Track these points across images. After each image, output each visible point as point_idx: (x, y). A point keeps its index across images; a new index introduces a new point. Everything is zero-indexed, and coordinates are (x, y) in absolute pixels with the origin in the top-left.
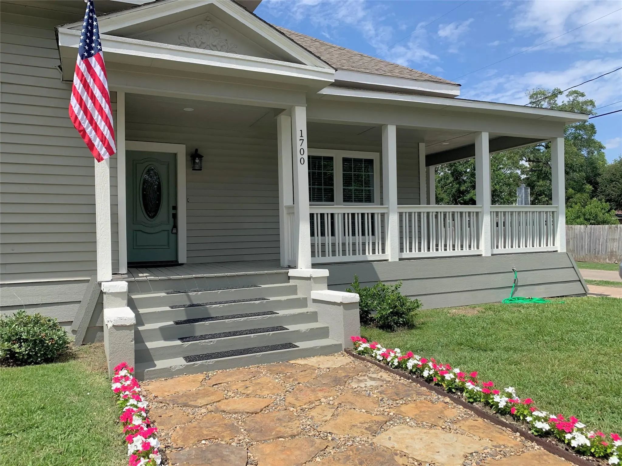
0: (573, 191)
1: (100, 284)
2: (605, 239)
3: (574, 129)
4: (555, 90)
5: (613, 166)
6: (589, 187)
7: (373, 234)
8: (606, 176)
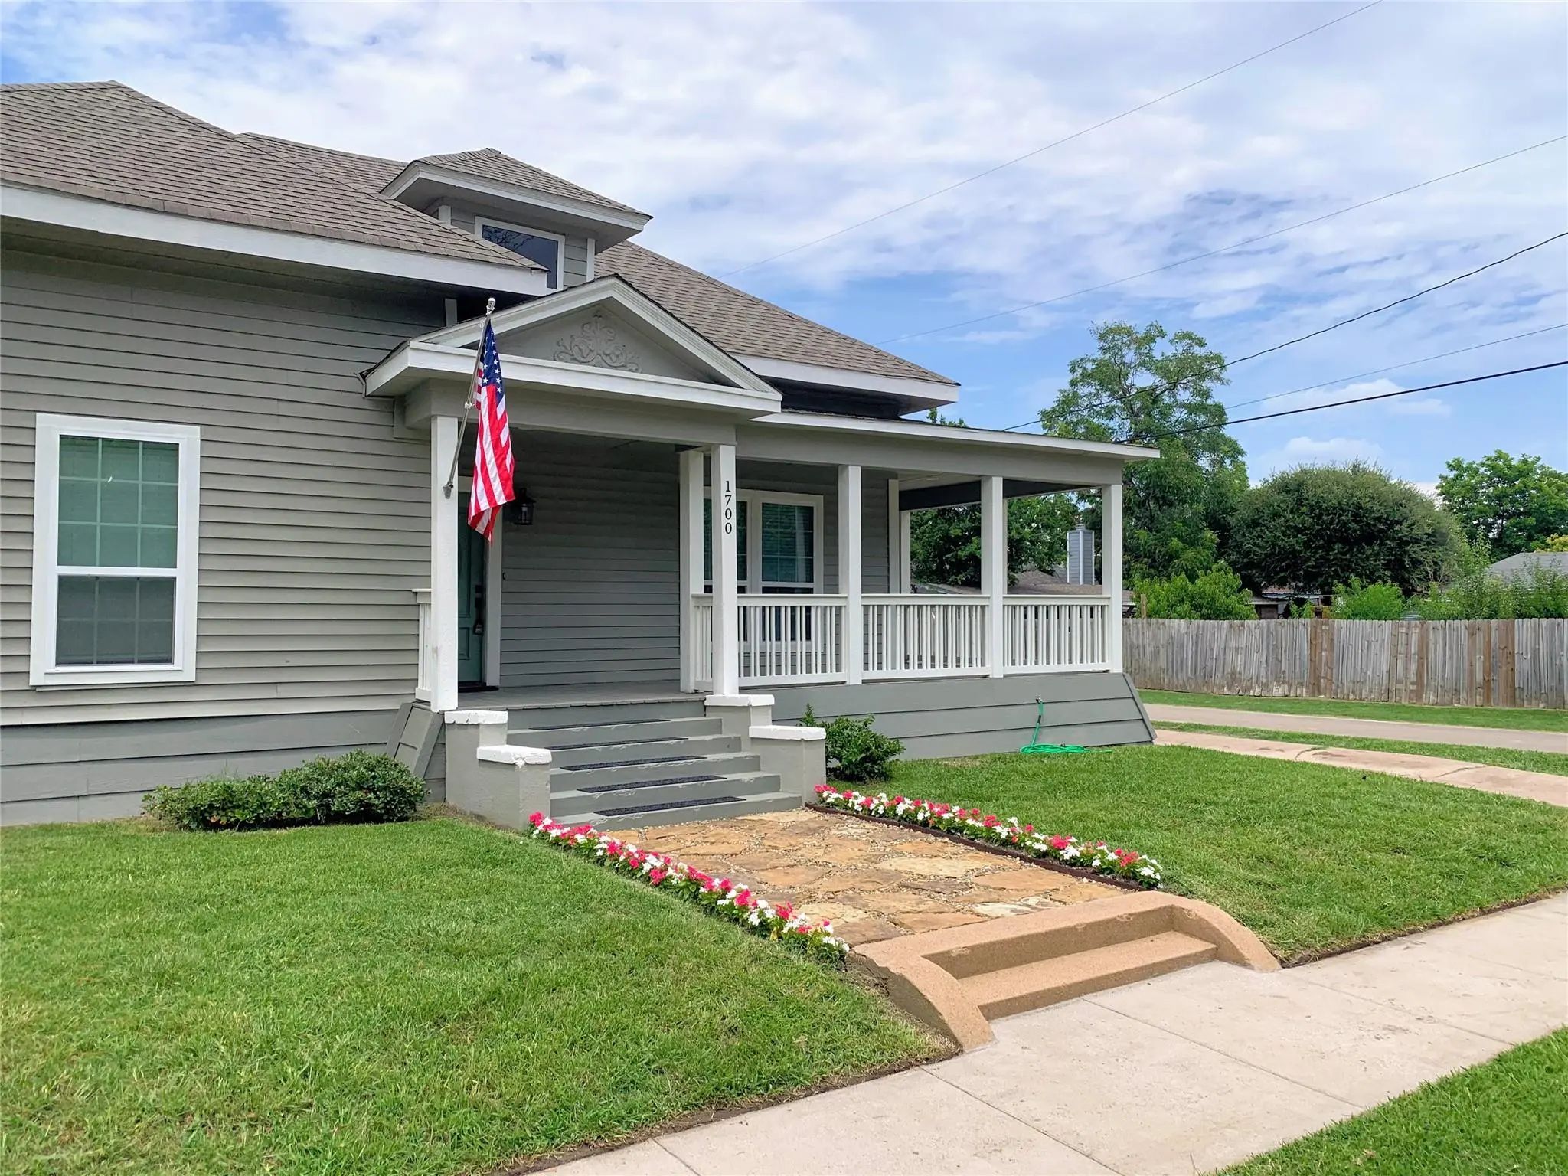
0: (1181, 545)
1: (442, 714)
2: (1223, 646)
3: (1186, 411)
4: (1151, 326)
5: (1258, 494)
6: (1210, 536)
7: (808, 638)
8: (1246, 514)
